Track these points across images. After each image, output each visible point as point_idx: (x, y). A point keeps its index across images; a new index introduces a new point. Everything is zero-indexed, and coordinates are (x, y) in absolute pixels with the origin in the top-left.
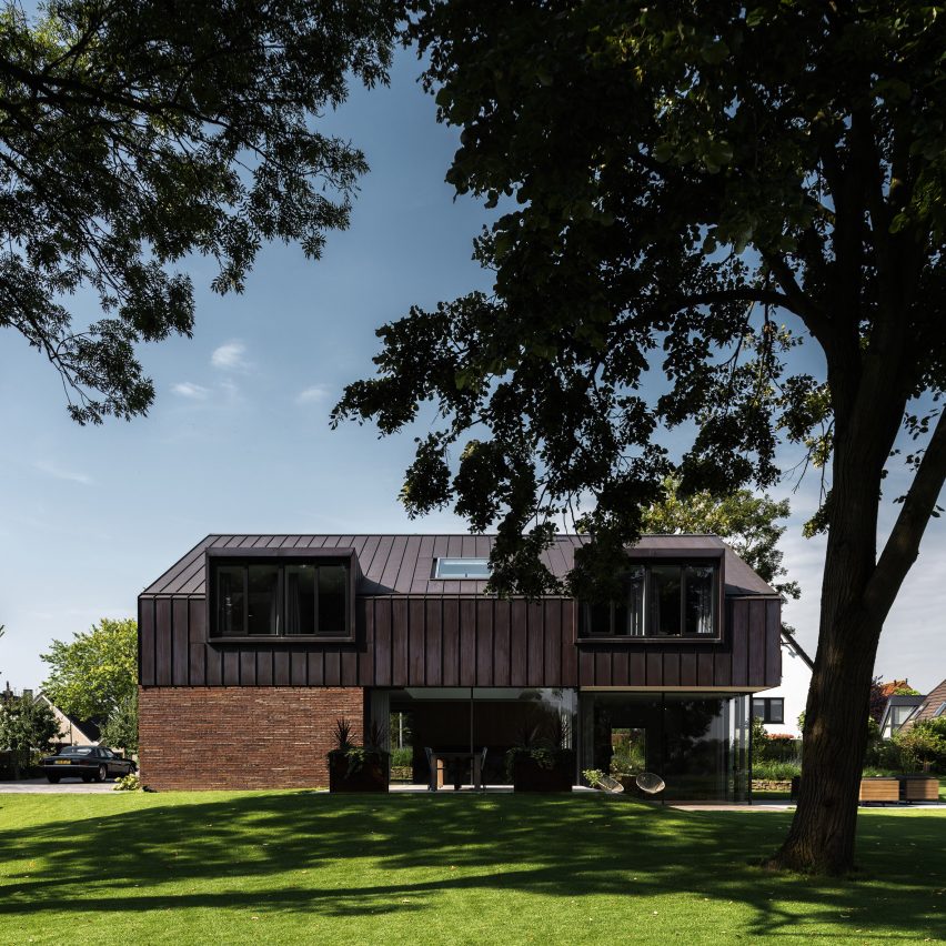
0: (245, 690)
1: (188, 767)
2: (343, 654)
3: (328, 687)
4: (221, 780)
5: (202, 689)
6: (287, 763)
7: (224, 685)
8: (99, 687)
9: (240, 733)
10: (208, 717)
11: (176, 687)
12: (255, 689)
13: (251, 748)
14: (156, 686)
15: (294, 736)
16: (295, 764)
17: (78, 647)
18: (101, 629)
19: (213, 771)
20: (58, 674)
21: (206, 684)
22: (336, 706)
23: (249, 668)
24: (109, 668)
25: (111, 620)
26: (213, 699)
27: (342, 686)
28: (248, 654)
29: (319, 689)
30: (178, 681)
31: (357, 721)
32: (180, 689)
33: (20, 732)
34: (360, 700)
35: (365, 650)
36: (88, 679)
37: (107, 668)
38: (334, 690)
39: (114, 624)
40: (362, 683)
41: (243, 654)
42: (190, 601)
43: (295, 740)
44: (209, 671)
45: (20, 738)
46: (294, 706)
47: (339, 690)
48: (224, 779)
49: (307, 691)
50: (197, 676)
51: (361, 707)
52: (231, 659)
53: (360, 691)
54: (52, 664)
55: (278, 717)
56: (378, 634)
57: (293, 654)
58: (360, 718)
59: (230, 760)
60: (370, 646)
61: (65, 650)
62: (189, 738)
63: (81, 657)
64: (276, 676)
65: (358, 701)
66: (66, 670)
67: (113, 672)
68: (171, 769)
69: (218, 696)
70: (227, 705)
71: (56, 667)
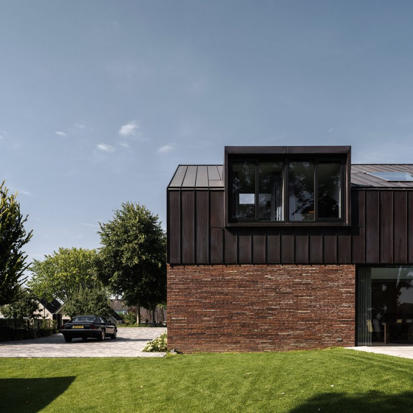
0: (256, 267)
1: (208, 332)
2: (339, 236)
3: (325, 264)
4: (235, 343)
5: (221, 266)
6: (292, 329)
7: (239, 263)
8: (59, 284)
9: (252, 304)
10: (225, 290)
11: (198, 265)
12: (265, 266)
13: (260, 315)
14: (181, 264)
15: (297, 306)
16: (297, 329)
17: (47, 263)
18: (59, 253)
19: (229, 335)
20: (36, 277)
21: (224, 263)
22: (332, 280)
23: (260, 249)
24: (65, 274)
25: (65, 248)
26: (230, 274)
27: (338, 264)
28: (260, 237)
29: (319, 266)
30: (200, 259)
31: (350, 292)
32: (202, 267)
33: (18, 308)
34: (352, 275)
35: (358, 234)
36: (53, 280)
37: (63, 274)
38: (331, 266)
39: (66, 250)
40: (354, 262)
41: (254, 237)
42: (210, 192)
43: (298, 309)
44: (226, 251)
45: (19, 312)
46: (297, 280)
47: (335, 267)
48: (239, 342)
49: (309, 268)
50: (217, 256)
51: (354, 282)
52: (245, 241)
53: (353, 268)
54: (32, 272)
55: (283, 290)
56: (368, 220)
57: (297, 236)
58: (353, 290)
59: (244, 325)
60: (362, 230)
61: (40, 265)
62: (209, 308)
63: (49, 268)
64: (283, 256)
65: (350, 276)
66: (40, 275)
67: (67, 276)
68: (194, 334)
69: (233, 272)
70: (242, 280)
71: (35, 274)
